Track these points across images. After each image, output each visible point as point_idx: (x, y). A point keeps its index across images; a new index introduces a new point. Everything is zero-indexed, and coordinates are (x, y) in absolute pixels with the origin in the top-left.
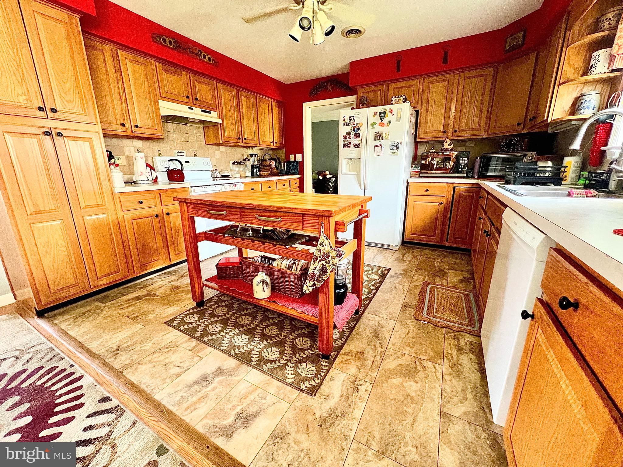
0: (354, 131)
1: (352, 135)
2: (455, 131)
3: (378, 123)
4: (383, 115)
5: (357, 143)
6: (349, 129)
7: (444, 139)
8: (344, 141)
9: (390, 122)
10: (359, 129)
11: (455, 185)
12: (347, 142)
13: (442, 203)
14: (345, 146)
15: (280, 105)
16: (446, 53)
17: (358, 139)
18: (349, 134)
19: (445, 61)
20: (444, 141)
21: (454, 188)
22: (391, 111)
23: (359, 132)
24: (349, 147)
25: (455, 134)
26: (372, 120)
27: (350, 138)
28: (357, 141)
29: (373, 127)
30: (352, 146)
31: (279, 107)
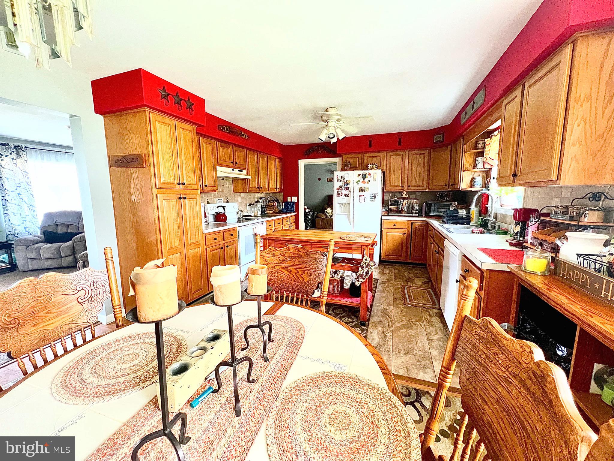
0: (345, 185)
1: (343, 188)
2: (409, 186)
3: (361, 181)
4: (364, 176)
5: (347, 193)
6: (341, 184)
7: (402, 191)
8: (338, 192)
9: (369, 181)
10: (348, 184)
11: (412, 222)
12: (340, 193)
13: (405, 234)
14: (338, 195)
15: (281, 160)
16: (400, 140)
17: (347, 191)
18: (341, 187)
19: (400, 143)
20: (402, 192)
21: (412, 223)
22: (370, 174)
23: (348, 186)
24: (342, 196)
25: (409, 188)
26: (357, 179)
27: (341, 189)
28: (347, 192)
29: (358, 184)
30: (343, 195)
31: (280, 162)
